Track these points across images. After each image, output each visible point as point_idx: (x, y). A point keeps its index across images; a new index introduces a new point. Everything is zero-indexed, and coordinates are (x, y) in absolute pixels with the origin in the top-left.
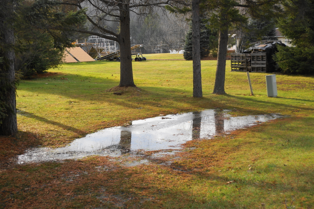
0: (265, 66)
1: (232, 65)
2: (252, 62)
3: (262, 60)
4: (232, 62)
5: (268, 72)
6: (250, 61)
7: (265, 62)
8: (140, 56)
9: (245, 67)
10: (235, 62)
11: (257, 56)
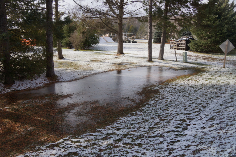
0: (185, 48)
1: (171, 46)
2: (180, 46)
3: (184, 45)
4: (171, 45)
5: (186, 50)
6: (179, 45)
7: (185, 46)
8: (134, 41)
9: (176, 47)
10: (172, 45)
11: (182, 43)
